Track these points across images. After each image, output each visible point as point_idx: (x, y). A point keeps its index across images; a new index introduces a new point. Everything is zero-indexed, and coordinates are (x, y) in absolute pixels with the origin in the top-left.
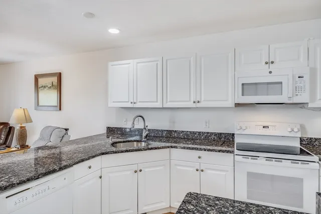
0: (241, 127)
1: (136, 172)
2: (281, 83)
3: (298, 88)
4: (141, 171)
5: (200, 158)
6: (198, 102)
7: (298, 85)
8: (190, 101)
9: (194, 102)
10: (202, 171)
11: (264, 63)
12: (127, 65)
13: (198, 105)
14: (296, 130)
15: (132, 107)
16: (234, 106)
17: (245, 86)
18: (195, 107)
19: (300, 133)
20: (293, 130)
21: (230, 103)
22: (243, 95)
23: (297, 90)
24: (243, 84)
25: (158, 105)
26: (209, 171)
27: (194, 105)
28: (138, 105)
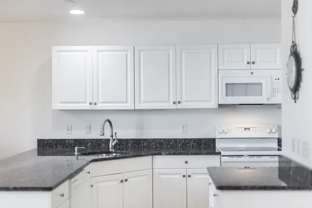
0: (222, 130)
1: (122, 181)
2: (261, 84)
3: (275, 89)
4: (126, 180)
5: (186, 162)
6: (179, 103)
7: (275, 86)
8: (169, 101)
9: (174, 103)
10: (189, 176)
11: (246, 63)
12: (84, 53)
13: (179, 106)
14: (274, 131)
15: (92, 109)
16: (217, 107)
17: (228, 86)
18: (175, 108)
19: (277, 133)
20: (271, 131)
21: (213, 105)
22: (226, 96)
23: (274, 91)
24: (227, 84)
25: (129, 106)
26: (196, 176)
27: (174, 107)
28: (100, 106)
